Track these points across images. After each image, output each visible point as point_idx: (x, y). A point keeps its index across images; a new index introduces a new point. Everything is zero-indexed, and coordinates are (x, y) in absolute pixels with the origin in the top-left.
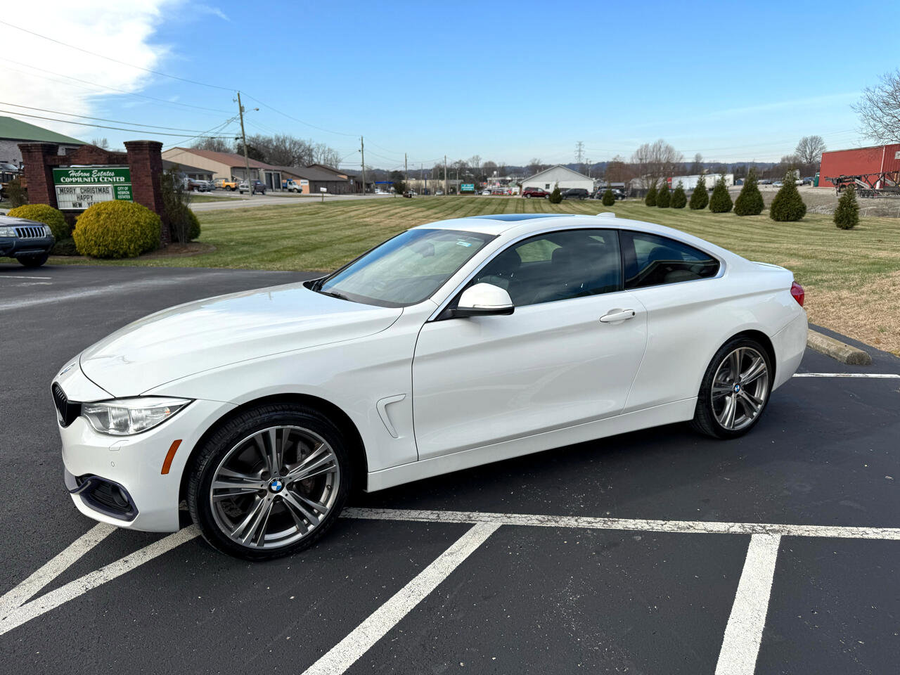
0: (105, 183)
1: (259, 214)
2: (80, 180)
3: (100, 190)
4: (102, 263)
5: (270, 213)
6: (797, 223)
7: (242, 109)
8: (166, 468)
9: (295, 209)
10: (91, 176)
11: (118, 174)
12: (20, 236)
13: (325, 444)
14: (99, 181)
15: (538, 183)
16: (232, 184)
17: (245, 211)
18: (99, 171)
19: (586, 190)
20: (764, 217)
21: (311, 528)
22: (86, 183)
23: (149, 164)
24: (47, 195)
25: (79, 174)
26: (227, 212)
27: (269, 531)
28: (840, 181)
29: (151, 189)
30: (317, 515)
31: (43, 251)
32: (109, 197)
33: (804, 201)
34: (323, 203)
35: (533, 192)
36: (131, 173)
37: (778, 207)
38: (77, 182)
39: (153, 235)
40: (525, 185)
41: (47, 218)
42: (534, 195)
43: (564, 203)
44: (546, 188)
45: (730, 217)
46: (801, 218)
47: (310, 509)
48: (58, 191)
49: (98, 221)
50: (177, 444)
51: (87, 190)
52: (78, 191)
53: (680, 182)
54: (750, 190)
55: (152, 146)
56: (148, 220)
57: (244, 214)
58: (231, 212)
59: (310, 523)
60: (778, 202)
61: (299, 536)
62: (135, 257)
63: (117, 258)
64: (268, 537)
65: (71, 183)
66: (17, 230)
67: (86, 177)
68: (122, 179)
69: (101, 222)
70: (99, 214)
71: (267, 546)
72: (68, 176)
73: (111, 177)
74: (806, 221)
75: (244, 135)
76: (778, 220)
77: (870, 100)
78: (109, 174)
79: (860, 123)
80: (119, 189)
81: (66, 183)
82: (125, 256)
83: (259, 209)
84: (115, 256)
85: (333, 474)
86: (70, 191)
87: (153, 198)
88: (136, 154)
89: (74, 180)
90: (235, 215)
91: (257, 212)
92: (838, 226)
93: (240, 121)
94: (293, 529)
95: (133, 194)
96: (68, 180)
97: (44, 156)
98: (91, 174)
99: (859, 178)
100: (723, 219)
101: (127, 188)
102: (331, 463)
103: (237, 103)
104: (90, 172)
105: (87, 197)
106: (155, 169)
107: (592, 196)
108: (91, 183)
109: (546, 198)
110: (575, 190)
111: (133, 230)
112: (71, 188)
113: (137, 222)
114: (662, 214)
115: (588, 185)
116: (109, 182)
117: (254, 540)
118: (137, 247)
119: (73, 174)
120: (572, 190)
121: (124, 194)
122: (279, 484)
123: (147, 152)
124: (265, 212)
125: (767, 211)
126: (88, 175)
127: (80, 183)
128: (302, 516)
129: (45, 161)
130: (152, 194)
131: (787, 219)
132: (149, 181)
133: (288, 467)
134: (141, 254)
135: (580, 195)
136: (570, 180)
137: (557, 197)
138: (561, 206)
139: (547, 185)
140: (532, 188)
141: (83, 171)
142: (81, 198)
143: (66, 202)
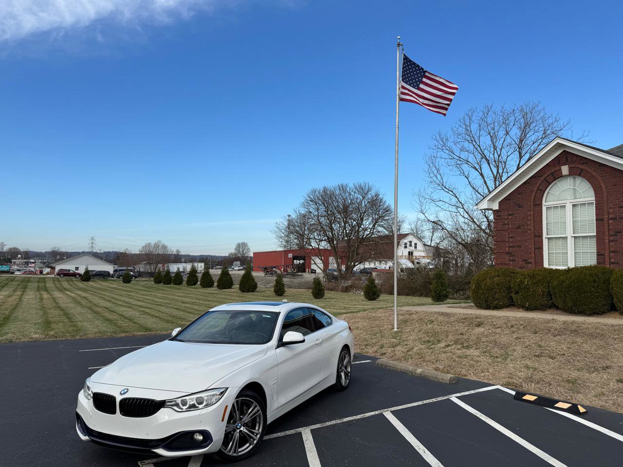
6: (254, 293)
8: (223, 420)
13: (255, 403)
15: (70, 266)
19: (109, 272)
20: (235, 290)
21: (255, 442)
27: (240, 447)
28: (266, 269)
30: (256, 436)
33: (256, 281)
35: (65, 272)
37: (243, 284)
40: (58, 268)
42: (65, 275)
43: (93, 281)
44: (76, 270)
45: (214, 290)
46: (255, 290)
47: (253, 433)
50: (227, 407)
53: (178, 268)
54: (225, 274)
59: (254, 440)
60: (243, 282)
61: (251, 446)
64: (240, 450)
71: (240, 454)
74: (258, 292)
76: (244, 292)
77: (278, 228)
79: (275, 240)
85: (259, 416)
92: (276, 294)
94: (248, 445)
99: (275, 268)
100: (212, 292)
102: (258, 411)
107: (113, 276)
109: (76, 277)
110: (100, 271)
114: (170, 289)
115: (110, 268)
117: (235, 452)
120: (98, 271)
122: (240, 425)
125: (236, 286)
128: (251, 437)
131: (248, 291)
133: (241, 417)
135: (104, 275)
136: (95, 264)
137: (88, 276)
138: (90, 283)
139: (76, 268)
140: (64, 270)
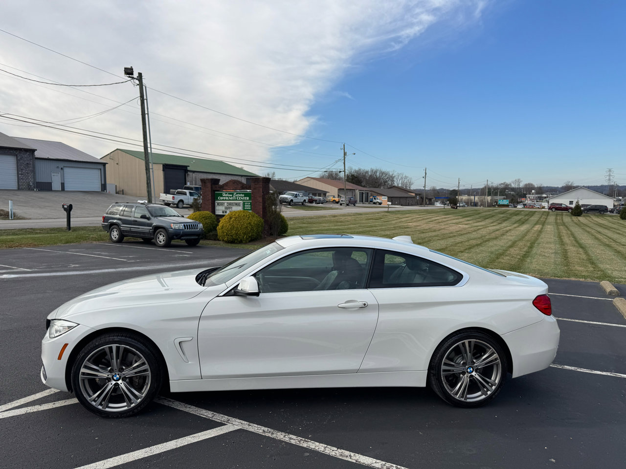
0: (239, 200)
1: (343, 218)
2: (227, 198)
3: (236, 204)
4: (230, 246)
5: (349, 218)
7: (345, 154)
9: (367, 216)
10: (233, 196)
11: (246, 195)
12: (185, 229)
13: (143, 359)
14: (236, 199)
15: (564, 200)
16: (337, 199)
17: (334, 217)
18: (237, 194)
19: (606, 206)
21: (133, 405)
22: (230, 200)
23: (261, 190)
24: (210, 206)
25: (227, 195)
26: (323, 217)
29: (261, 204)
30: (137, 399)
31: (197, 237)
32: (240, 208)
34: (388, 212)
35: (557, 206)
36: (252, 195)
38: (226, 200)
39: (257, 230)
40: (551, 202)
41: (206, 219)
42: (557, 209)
43: (584, 216)
44: (570, 204)
47: (133, 394)
48: (216, 204)
49: (230, 222)
50: (66, 345)
51: (230, 204)
52: (226, 204)
55: (264, 180)
56: (256, 222)
57: (333, 218)
58: (325, 217)
59: (133, 402)
61: (127, 408)
62: (246, 243)
63: (237, 243)
65: (223, 200)
66: (184, 225)
67: (230, 197)
68: (248, 198)
69: (231, 222)
70: (231, 218)
72: (222, 196)
73: (242, 197)
75: (345, 169)
78: (242, 195)
80: (246, 204)
81: (221, 200)
82: (241, 242)
83: (344, 215)
84: (236, 241)
85: (148, 377)
86: (222, 204)
87: (261, 210)
88: (255, 184)
89: (224, 198)
90: (326, 219)
91: (341, 217)
93: (343, 161)
95: (252, 207)
96: (222, 198)
97: (211, 185)
98: (233, 195)
101: (249, 203)
103: (343, 150)
104: (233, 194)
105: (229, 208)
106: (265, 193)
107: (612, 211)
108: (232, 200)
109: (569, 212)
110: (596, 206)
111: (247, 227)
113: (250, 223)
115: (609, 203)
116: (241, 200)
117: (101, 405)
118: (247, 237)
119: (224, 195)
120: (593, 206)
121: (248, 207)
123: (261, 183)
124: (346, 217)
126: (231, 195)
127: (227, 200)
128: (129, 398)
129: (212, 188)
130: (261, 207)
132: (260, 199)
134: (249, 242)
135: (600, 210)
136: (591, 198)
137: (578, 211)
138: (580, 218)
139: (570, 202)
140: (556, 204)
141: (229, 194)
142: (226, 208)
143: (219, 210)
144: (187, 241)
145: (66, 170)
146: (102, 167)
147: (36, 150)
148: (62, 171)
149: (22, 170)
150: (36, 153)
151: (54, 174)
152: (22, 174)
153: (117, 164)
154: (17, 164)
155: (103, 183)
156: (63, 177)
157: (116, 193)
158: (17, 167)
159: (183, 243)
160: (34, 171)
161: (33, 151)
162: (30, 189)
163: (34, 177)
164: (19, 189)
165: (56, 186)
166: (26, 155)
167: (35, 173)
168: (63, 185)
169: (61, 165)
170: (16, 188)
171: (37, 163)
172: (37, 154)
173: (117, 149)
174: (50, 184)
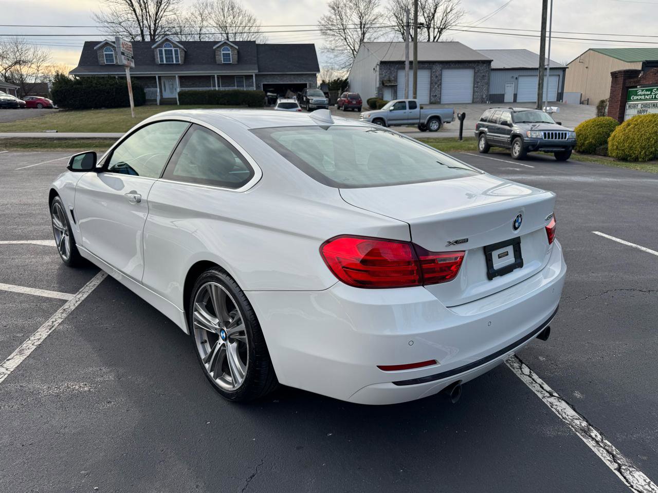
2: (643, 97)
3: (654, 105)
10: (651, 94)
12: (545, 137)
14: (655, 98)
22: (646, 99)
24: (618, 109)
25: (643, 93)
31: (564, 149)
38: (641, 99)
48: (627, 106)
49: (625, 131)
51: (645, 106)
52: (639, 106)
62: (644, 161)
65: (637, 100)
66: (545, 134)
67: (648, 95)
69: (627, 131)
72: (636, 95)
81: (634, 101)
82: (636, 160)
86: (635, 106)
89: (639, 97)
96: (636, 98)
97: (624, 80)
98: (652, 92)
104: (652, 90)
105: (644, 111)
108: (650, 99)
111: (648, 139)
112: (635, 104)
118: (647, 153)
119: (640, 93)
126: (649, 93)
127: (643, 100)
129: (624, 83)
134: (651, 160)
141: (647, 90)
142: (639, 112)
143: (631, 113)
144: (556, 154)
145: (521, 80)
146: (561, 73)
147: (493, 60)
148: (516, 81)
149: (478, 82)
150: (492, 63)
151: (508, 85)
152: (477, 87)
153: (587, 68)
154: (474, 77)
155: (560, 91)
156: (516, 87)
157: (580, 103)
158: (474, 80)
159: (552, 156)
160: (488, 84)
161: (489, 62)
162: (483, 102)
163: (488, 90)
164: (473, 102)
165: (509, 98)
166: (483, 68)
167: (489, 86)
168: (515, 96)
169: (516, 74)
170: (471, 102)
171: (493, 74)
172: (494, 65)
173: (590, 49)
174: (503, 95)
